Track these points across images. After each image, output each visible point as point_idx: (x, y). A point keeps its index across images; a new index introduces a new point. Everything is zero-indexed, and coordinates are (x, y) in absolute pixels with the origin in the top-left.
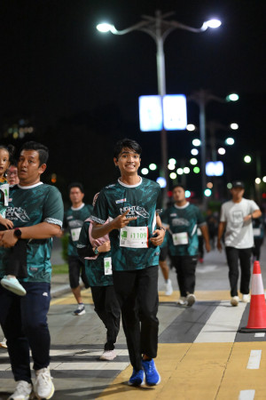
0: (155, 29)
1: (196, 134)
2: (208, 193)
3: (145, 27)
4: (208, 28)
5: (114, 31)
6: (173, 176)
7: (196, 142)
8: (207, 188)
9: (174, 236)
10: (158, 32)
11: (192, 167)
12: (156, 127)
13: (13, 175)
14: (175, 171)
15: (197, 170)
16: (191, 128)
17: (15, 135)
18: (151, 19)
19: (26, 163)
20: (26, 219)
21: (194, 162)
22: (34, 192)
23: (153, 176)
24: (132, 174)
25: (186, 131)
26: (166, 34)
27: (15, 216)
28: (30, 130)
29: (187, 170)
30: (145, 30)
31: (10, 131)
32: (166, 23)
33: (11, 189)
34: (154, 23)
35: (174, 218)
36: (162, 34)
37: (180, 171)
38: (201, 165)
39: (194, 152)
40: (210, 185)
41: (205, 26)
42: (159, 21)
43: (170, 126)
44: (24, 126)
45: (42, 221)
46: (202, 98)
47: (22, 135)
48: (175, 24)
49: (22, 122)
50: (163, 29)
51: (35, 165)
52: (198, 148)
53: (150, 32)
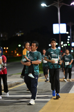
1: (69, 35)
2: (72, 51)
3: (54, 5)
4: (72, 5)
5: (46, 6)
7: (69, 37)
8: (72, 50)
9: (66, 63)
10: (58, 6)
11: (68, 44)
12: (58, 33)
13: (30, 49)
14: (63, 45)
15: (69, 45)
16: (67, 33)
17: (19, 35)
19: (33, 46)
20: (33, 59)
21: (68, 42)
22: (35, 53)
23: (57, 46)
24: (54, 47)
25: (66, 34)
26: (60, 6)
27: (30, 59)
28: (23, 34)
29: (66, 45)
30: (55, 5)
31: (17, 34)
33: (29, 52)
34: (57, 3)
35: (65, 58)
36: (59, 6)
37: (64, 45)
38: (70, 43)
39: (68, 40)
40: (73, 49)
41: (71, 4)
42: (58, 3)
43: (62, 32)
44: (21, 33)
45: (37, 60)
46: (71, 25)
47: (20, 35)
48: (63, 4)
49: (20, 31)
50: (60, 5)
51: (35, 47)
53: (56, 6)
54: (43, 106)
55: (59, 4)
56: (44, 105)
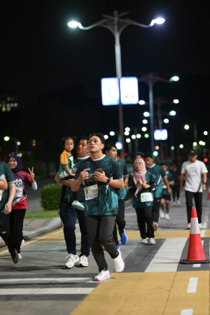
0: (114, 25)
1: (146, 108)
2: (156, 154)
3: (105, 24)
4: (155, 24)
5: (81, 27)
6: (128, 140)
8: (155, 150)
10: (116, 27)
12: (115, 102)
15: (147, 136)
16: (142, 103)
17: (4, 109)
18: (111, 17)
21: (144, 129)
25: (138, 104)
26: (122, 29)
28: (16, 105)
30: (104, 26)
31: (0, 106)
32: (122, 20)
34: (113, 21)
36: (119, 30)
37: (133, 137)
38: (150, 132)
39: (145, 122)
40: (157, 148)
41: (152, 23)
42: (116, 19)
44: (10, 102)
46: (151, 80)
47: (9, 109)
48: (129, 22)
49: (9, 99)
50: (120, 25)
52: (148, 118)
53: (109, 28)
54: (72, 311)
55: (119, 21)
56: (76, 306)
